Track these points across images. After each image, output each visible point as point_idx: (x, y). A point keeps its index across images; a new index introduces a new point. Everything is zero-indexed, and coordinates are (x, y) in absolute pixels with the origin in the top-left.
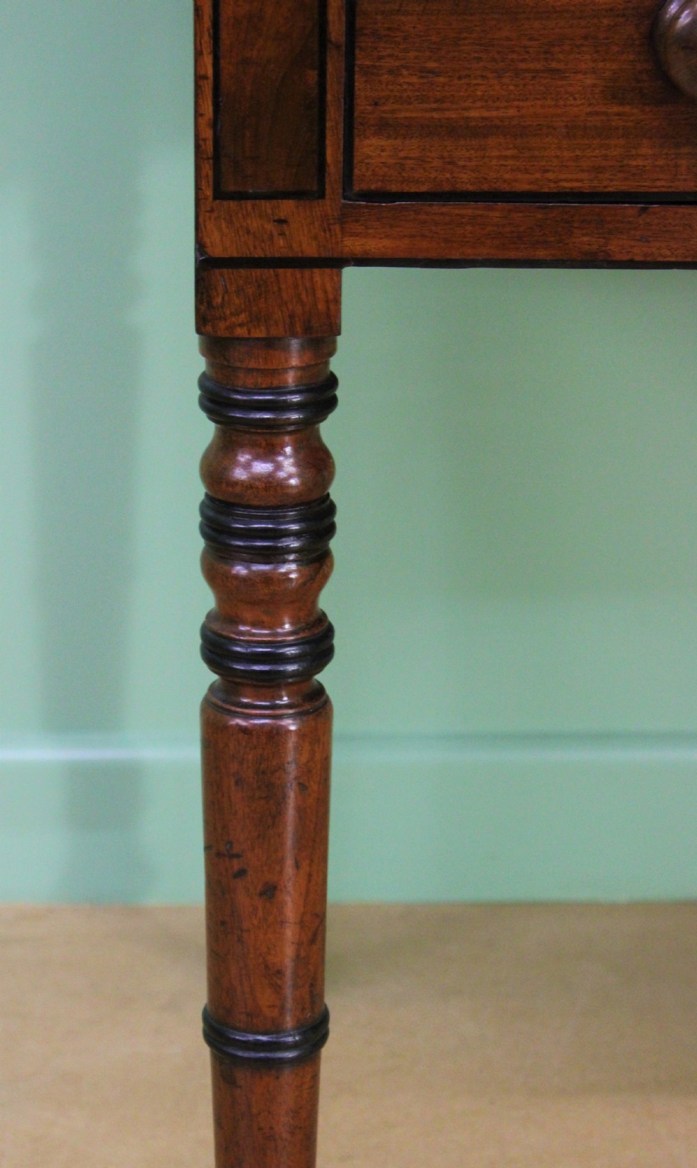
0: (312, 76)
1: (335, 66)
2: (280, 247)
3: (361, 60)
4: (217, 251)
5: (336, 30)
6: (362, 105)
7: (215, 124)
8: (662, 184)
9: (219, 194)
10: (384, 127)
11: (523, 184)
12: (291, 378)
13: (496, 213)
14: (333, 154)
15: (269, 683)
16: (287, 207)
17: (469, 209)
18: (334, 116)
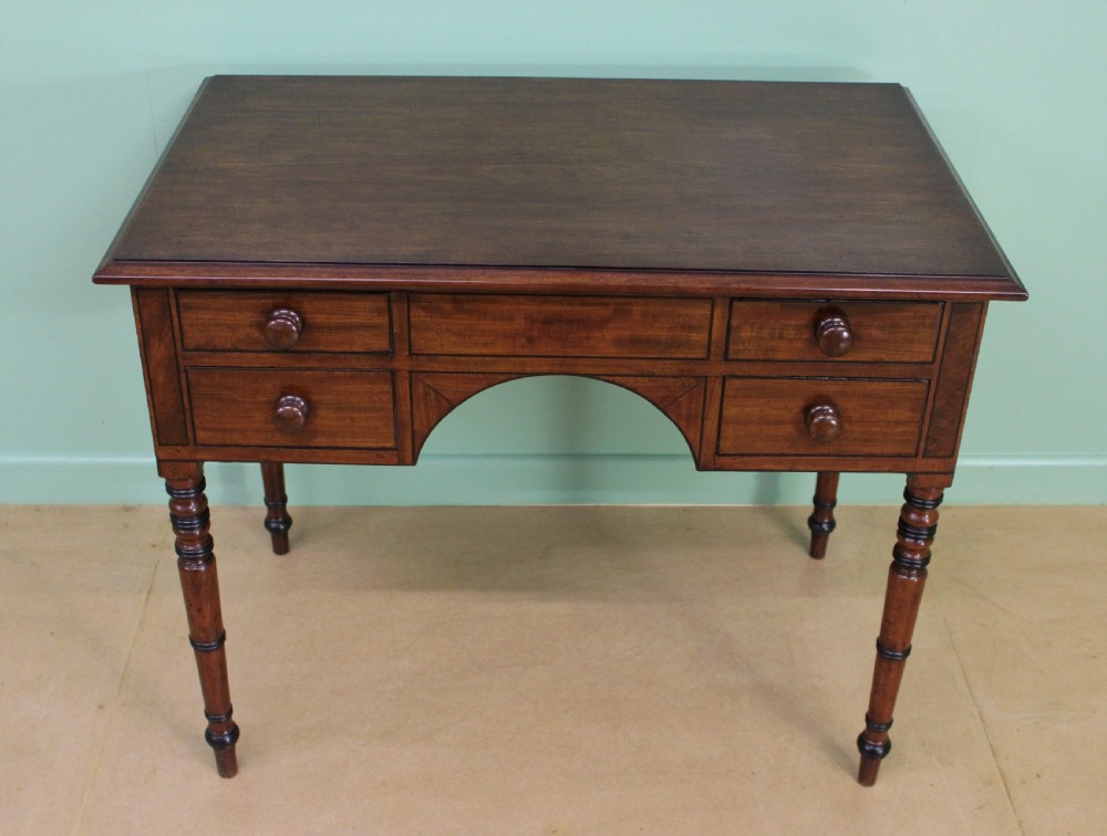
0: (182, 417)
1: (188, 414)
2: (178, 457)
3: (195, 413)
4: (161, 458)
5: (187, 405)
6: (197, 423)
7: (157, 428)
8: (283, 443)
9: (160, 444)
10: (204, 429)
11: (244, 443)
12: (190, 486)
13: (238, 450)
14: (190, 435)
15: (195, 560)
16: (179, 448)
17: (231, 449)
18: (189, 426)
